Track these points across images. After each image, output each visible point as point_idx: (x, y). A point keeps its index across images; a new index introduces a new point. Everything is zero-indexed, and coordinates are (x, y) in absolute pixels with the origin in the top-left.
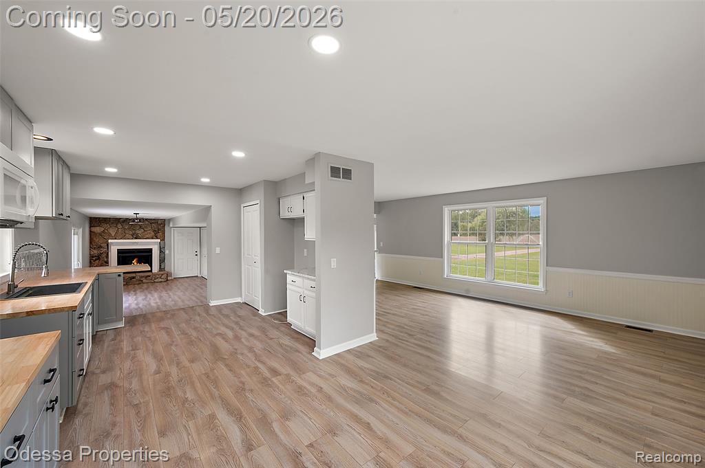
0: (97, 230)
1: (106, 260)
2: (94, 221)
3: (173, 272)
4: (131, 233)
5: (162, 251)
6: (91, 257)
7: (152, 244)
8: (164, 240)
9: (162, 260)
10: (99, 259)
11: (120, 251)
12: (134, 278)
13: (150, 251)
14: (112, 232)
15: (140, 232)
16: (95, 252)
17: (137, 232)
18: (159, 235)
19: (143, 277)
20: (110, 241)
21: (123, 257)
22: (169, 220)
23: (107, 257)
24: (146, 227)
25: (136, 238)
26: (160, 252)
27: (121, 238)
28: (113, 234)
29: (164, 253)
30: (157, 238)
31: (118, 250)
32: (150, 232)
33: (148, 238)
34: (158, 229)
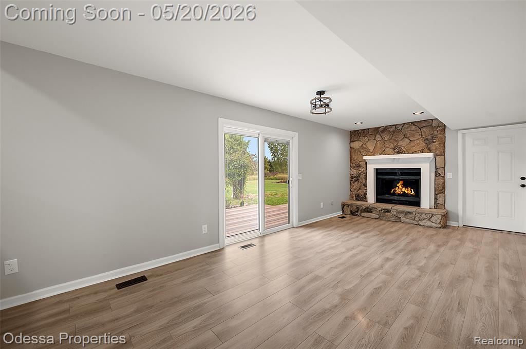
0: (356, 145)
1: (364, 182)
2: (355, 135)
3: (460, 213)
4: (392, 145)
5: (439, 174)
6: (352, 177)
7: (423, 162)
8: (443, 154)
9: (440, 190)
10: (357, 180)
11: (379, 172)
13: (417, 172)
14: (371, 145)
15: (404, 143)
16: (355, 172)
17: (400, 143)
18: (435, 145)
19: (402, 212)
20: (365, 158)
21: (383, 179)
23: (366, 179)
24: (413, 136)
25: (398, 153)
26: (436, 176)
27: (380, 154)
28: (371, 148)
29: (444, 177)
30: (430, 150)
31: (377, 169)
32: (418, 141)
33: (415, 152)
34: (432, 137)
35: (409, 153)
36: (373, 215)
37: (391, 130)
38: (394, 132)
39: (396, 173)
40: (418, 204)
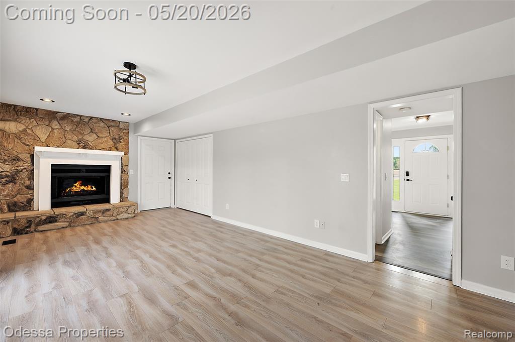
0: (11, 127)
1: (27, 182)
3: (139, 201)
4: (75, 138)
5: (124, 171)
7: (109, 158)
8: (126, 154)
9: (124, 185)
10: (12, 181)
11: (56, 170)
12: (82, 214)
13: (107, 169)
14: (42, 132)
15: (91, 138)
16: (6, 168)
17: (86, 138)
18: (120, 146)
19: (100, 211)
20: (37, 148)
21: (60, 178)
22: (138, 125)
23: (31, 178)
24: (101, 132)
25: (84, 148)
26: (122, 172)
27: (58, 147)
28: (43, 137)
29: (127, 173)
30: (117, 149)
31: (52, 165)
32: (106, 139)
33: (103, 149)
34: (119, 137)
35: (96, 149)
36: (59, 224)
37: (75, 120)
38: (79, 123)
39: (80, 170)
40: (107, 200)
